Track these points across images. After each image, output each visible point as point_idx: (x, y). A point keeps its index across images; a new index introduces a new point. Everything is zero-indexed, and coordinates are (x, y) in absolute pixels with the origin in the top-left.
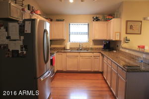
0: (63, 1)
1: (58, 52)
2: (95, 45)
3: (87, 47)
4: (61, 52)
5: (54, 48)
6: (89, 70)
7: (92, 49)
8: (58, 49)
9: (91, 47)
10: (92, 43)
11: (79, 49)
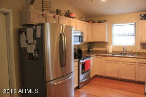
0: (94, 1)
1: (97, 55)
2: (143, 49)
3: (133, 51)
4: (101, 56)
5: (97, 51)
6: (132, 78)
7: (138, 53)
8: (100, 52)
9: (137, 51)
10: (139, 47)
11: (123, 53)
